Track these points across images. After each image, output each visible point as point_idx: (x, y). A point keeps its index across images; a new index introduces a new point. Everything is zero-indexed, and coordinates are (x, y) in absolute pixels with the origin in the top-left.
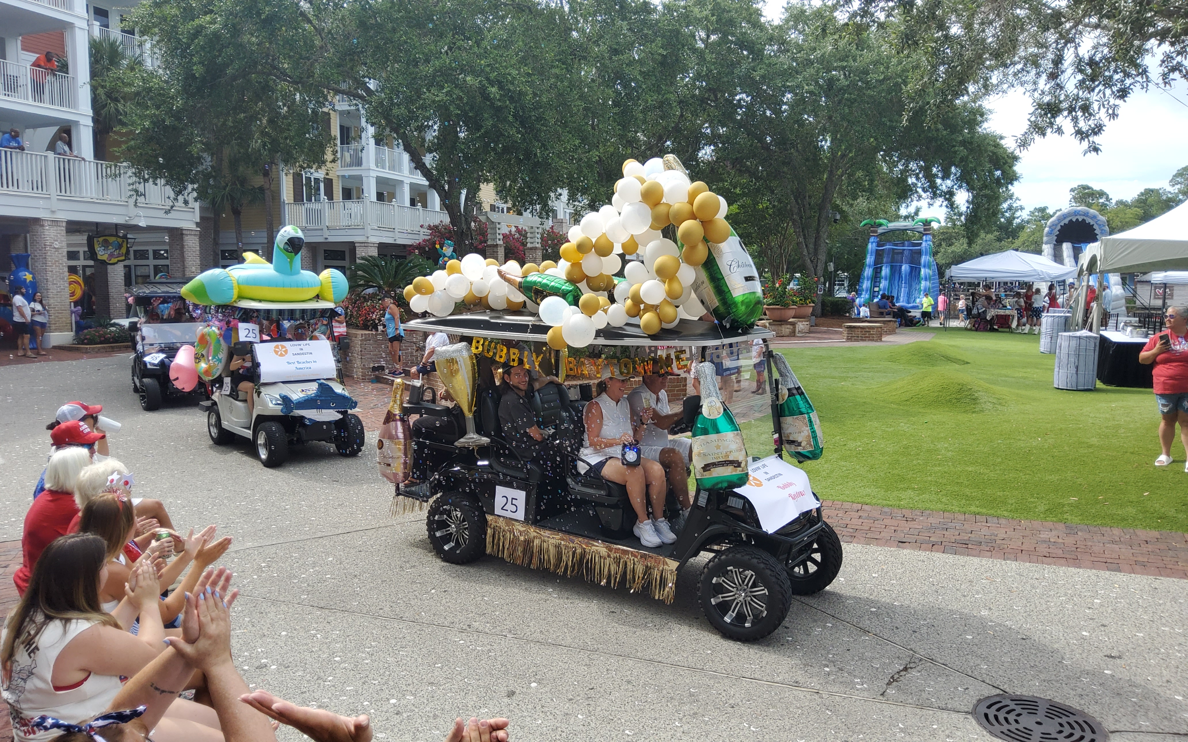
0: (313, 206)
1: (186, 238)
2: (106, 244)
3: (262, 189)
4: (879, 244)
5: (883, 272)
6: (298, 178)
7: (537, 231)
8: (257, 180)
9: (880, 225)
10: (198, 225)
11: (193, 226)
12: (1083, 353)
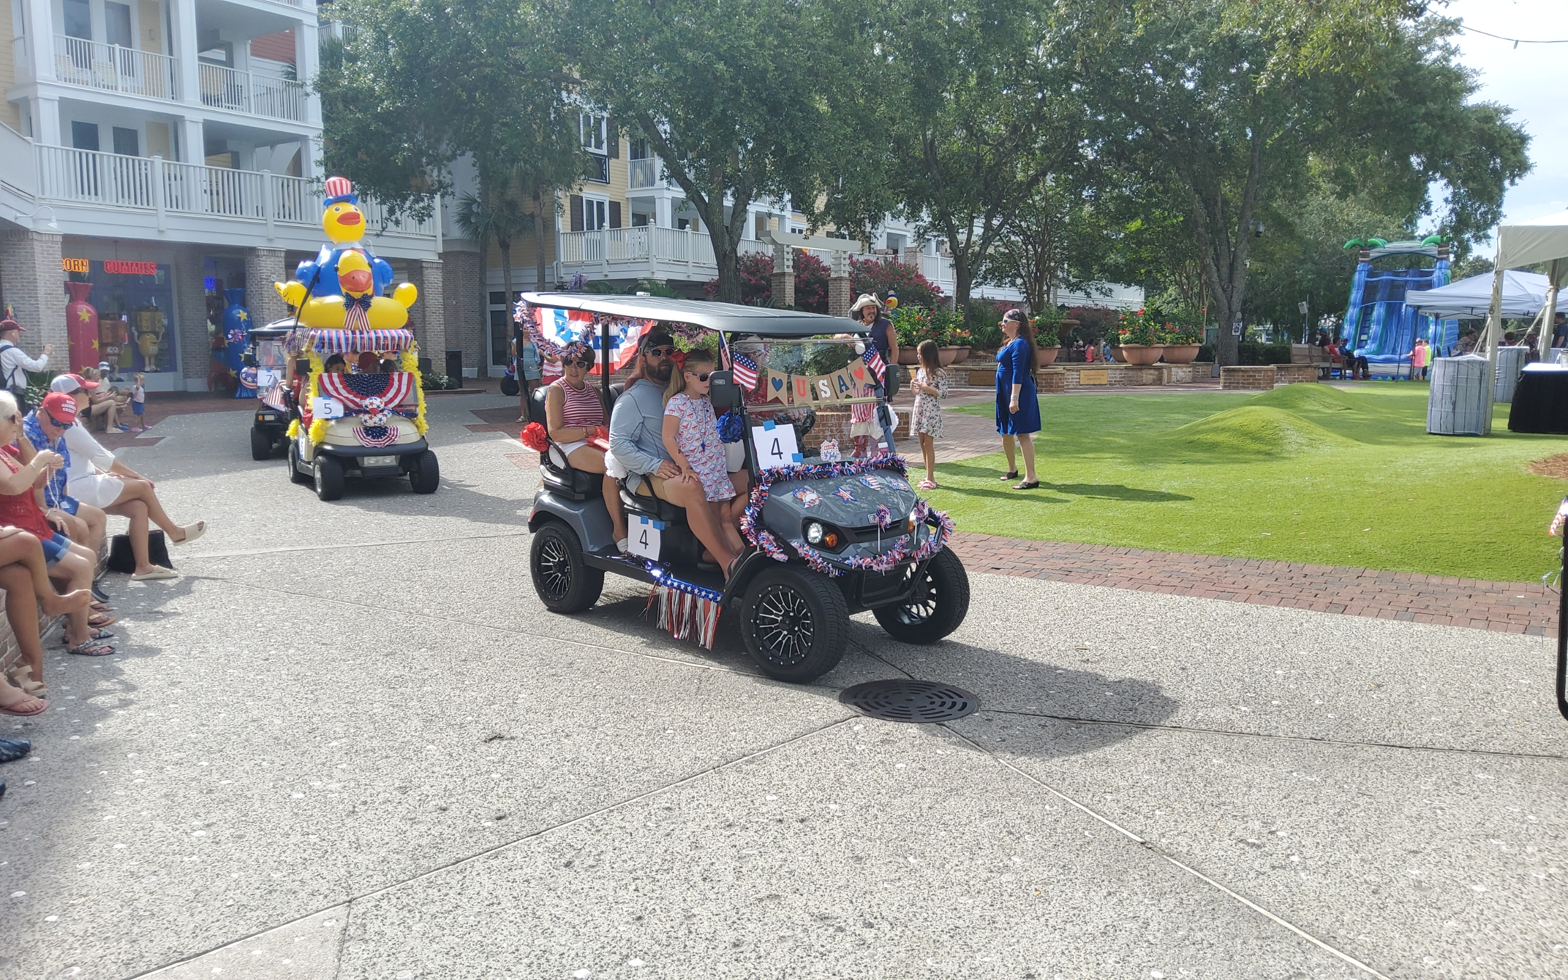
0: (594, 236)
1: (426, 272)
3: (532, 216)
4: (1371, 274)
5: (1375, 314)
6: (576, 202)
7: (843, 256)
8: (528, 206)
9: (1374, 246)
10: (440, 256)
11: (434, 258)
12: (1462, 384)
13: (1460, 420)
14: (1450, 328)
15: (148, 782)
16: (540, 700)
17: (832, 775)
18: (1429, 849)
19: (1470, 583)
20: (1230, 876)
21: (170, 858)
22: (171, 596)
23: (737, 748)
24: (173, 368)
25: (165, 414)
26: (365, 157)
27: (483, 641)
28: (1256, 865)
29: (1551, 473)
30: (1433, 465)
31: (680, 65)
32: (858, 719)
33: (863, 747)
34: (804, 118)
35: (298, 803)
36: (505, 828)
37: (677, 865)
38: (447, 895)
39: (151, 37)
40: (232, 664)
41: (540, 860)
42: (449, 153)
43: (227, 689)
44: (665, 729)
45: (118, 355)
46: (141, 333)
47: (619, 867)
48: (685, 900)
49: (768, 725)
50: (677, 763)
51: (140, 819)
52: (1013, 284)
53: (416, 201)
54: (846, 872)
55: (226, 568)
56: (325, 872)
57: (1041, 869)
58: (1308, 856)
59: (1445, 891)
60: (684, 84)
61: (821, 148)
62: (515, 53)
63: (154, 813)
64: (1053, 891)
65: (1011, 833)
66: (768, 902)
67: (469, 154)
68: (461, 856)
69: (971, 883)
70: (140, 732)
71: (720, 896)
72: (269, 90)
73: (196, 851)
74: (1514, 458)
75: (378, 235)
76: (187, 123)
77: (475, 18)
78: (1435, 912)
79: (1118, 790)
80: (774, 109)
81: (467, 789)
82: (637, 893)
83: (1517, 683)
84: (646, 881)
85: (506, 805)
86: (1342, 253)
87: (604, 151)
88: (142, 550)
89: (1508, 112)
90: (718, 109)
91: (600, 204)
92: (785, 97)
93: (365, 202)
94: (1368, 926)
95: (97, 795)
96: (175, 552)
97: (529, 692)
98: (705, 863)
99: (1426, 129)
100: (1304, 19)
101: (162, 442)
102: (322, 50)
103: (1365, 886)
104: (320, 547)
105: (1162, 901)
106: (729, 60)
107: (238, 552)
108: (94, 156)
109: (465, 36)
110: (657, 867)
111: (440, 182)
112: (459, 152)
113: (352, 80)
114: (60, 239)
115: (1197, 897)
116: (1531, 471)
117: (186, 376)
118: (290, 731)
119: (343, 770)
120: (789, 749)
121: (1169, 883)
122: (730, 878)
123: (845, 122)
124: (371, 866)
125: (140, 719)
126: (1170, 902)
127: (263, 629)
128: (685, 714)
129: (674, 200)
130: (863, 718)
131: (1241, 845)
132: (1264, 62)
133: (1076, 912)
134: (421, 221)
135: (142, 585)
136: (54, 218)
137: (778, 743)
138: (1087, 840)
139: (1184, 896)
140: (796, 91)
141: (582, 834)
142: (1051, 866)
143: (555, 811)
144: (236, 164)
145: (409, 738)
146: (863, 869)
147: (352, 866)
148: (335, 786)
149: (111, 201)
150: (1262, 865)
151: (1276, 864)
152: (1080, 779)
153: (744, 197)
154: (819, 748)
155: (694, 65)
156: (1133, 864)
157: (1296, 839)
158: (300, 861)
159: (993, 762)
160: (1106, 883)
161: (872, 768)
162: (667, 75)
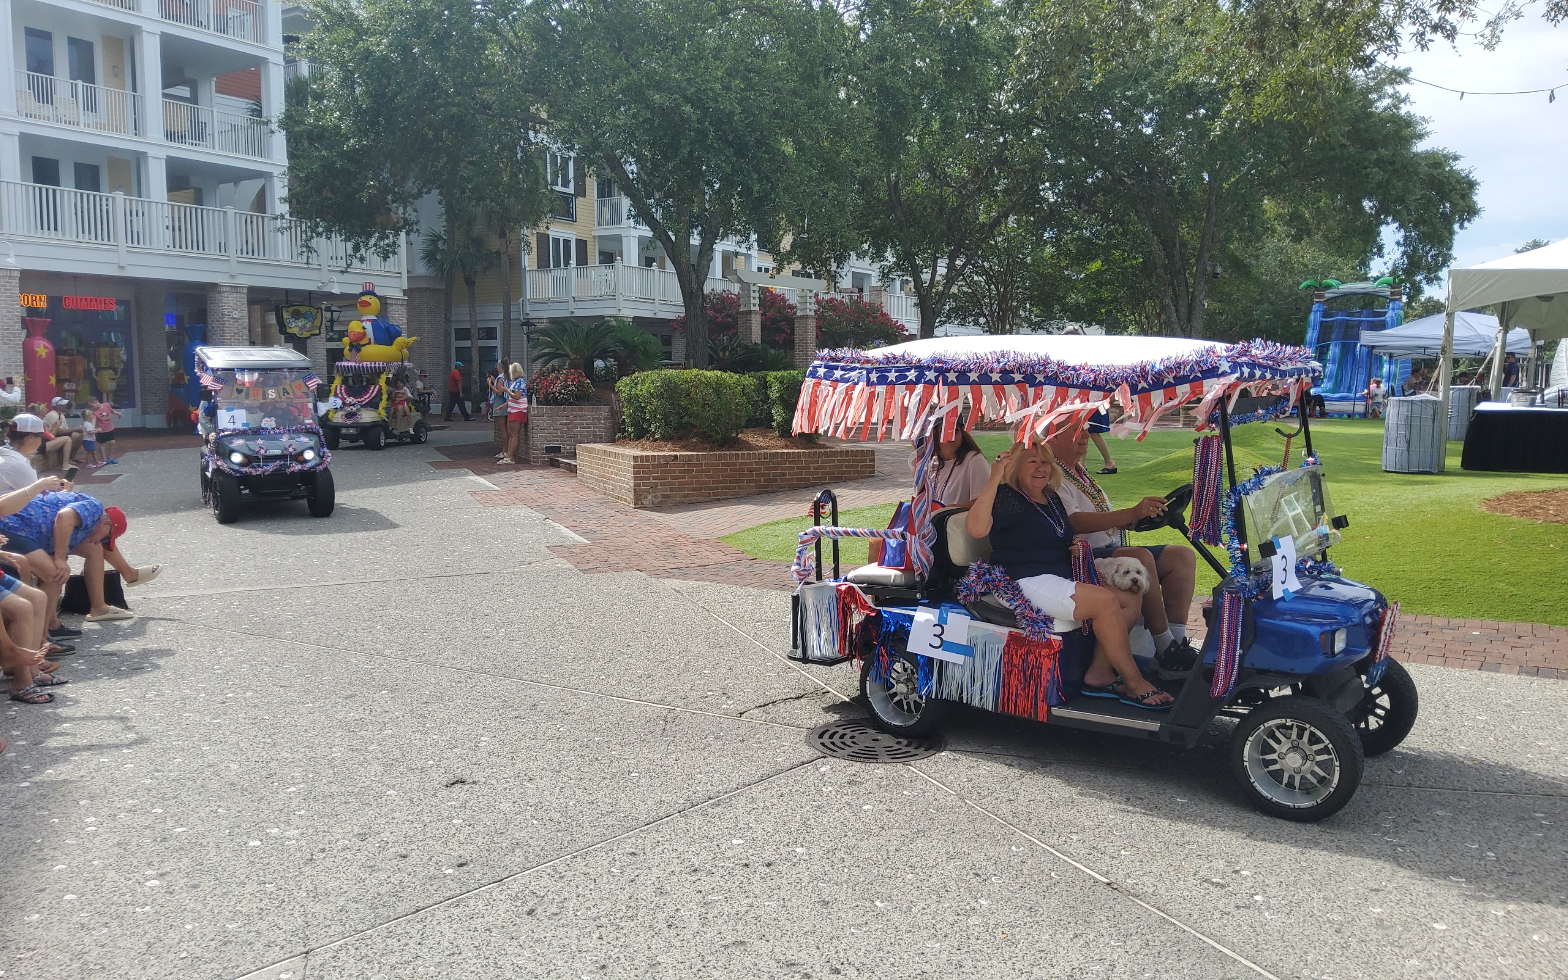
0: (559, 273)
1: (390, 308)
2: (297, 315)
3: (498, 253)
4: (1325, 314)
5: (1330, 353)
6: (543, 239)
7: (809, 294)
8: (494, 243)
9: (1329, 287)
10: (405, 292)
11: (399, 294)
12: (1416, 423)
13: (1414, 459)
14: (1404, 368)
15: (101, 830)
16: (503, 743)
17: (798, 817)
18: (1390, 888)
19: (1426, 619)
20: (1195, 917)
21: (123, 909)
22: (126, 637)
23: (701, 791)
24: (131, 404)
25: (122, 451)
26: (330, 195)
27: (445, 684)
28: (1221, 905)
29: (1503, 511)
30: (1389, 503)
31: (648, 107)
32: (825, 760)
33: (830, 789)
34: (770, 160)
35: (254, 850)
36: (467, 875)
37: (642, 912)
38: (407, 944)
39: (116, 72)
40: (188, 707)
41: (502, 907)
42: (415, 190)
43: (183, 733)
44: (630, 772)
45: (76, 391)
46: (99, 369)
47: (583, 914)
48: (649, 948)
49: (734, 767)
50: (642, 807)
51: (91, 868)
52: (977, 323)
53: (381, 238)
54: (812, 917)
55: (183, 608)
56: (282, 923)
57: (1007, 912)
58: (1272, 894)
59: (1407, 929)
60: (652, 126)
61: (786, 190)
62: (483, 93)
63: (106, 862)
64: (1020, 934)
65: (978, 875)
66: (733, 949)
67: (435, 192)
68: (422, 905)
69: (938, 926)
70: (93, 778)
71: (685, 944)
72: (234, 127)
73: (149, 902)
74: (1468, 496)
75: (342, 272)
76: (150, 160)
77: (443, 58)
78: (1397, 950)
79: (1083, 830)
80: (741, 151)
81: (428, 835)
82: (600, 941)
83: (1473, 720)
84: (610, 929)
85: (467, 852)
86: (1297, 294)
87: (571, 190)
88: (98, 589)
89: (1456, 158)
90: (685, 151)
91: (567, 242)
92: (751, 139)
93: (329, 238)
94: (1332, 966)
95: (47, 844)
96: (130, 593)
97: (492, 735)
98: (670, 910)
99: (1377, 175)
100: (1257, 69)
101: (119, 479)
102: (288, 88)
103: (1328, 925)
104: (280, 586)
105: (1129, 943)
106: (696, 102)
107: (195, 593)
108: (54, 191)
109: (433, 75)
110: (621, 914)
111: (405, 219)
112: (425, 190)
113: (317, 119)
114: (18, 274)
115: (1162, 938)
116: (1484, 509)
117: (145, 412)
118: (246, 777)
119: (301, 816)
120: (755, 791)
121: (1136, 925)
122: (696, 925)
123: (811, 163)
124: (329, 916)
125: (92, 765)
126: (1136, 943)
127: (220, 672)
128: (650, 756)
129: (641, 239)
130: (829, 759)
131: (1206, 885)
132: (1219, 109)
133: (1042, 954)
134: (385, 258)
135: (96, 626)
136: (12, 253)
137: (745, 785)
138: (1053, 881)
139: (1150, 937)
140: (762, 133)
141: (545, 881)
142: (1018, 908)
143: (518, 856)
144: (199, 200)
145: (369, 782)
146: (830, 913)
147: (310, 916)
148: (294, 833)
149: (71, 236)
150: (1226, 905)
151: (1240, 904)
152: (1046, 819)
153: (709, 236)
154: (785, 791)
155: (661, 107)
156: (1099, 905)
157: (1260, 878)
158: (256, 911)
159: (960, 802)
160: (1072, 925)
161: (838, 810)
162: (634, 116)
